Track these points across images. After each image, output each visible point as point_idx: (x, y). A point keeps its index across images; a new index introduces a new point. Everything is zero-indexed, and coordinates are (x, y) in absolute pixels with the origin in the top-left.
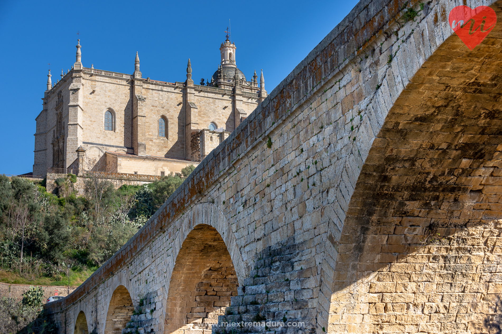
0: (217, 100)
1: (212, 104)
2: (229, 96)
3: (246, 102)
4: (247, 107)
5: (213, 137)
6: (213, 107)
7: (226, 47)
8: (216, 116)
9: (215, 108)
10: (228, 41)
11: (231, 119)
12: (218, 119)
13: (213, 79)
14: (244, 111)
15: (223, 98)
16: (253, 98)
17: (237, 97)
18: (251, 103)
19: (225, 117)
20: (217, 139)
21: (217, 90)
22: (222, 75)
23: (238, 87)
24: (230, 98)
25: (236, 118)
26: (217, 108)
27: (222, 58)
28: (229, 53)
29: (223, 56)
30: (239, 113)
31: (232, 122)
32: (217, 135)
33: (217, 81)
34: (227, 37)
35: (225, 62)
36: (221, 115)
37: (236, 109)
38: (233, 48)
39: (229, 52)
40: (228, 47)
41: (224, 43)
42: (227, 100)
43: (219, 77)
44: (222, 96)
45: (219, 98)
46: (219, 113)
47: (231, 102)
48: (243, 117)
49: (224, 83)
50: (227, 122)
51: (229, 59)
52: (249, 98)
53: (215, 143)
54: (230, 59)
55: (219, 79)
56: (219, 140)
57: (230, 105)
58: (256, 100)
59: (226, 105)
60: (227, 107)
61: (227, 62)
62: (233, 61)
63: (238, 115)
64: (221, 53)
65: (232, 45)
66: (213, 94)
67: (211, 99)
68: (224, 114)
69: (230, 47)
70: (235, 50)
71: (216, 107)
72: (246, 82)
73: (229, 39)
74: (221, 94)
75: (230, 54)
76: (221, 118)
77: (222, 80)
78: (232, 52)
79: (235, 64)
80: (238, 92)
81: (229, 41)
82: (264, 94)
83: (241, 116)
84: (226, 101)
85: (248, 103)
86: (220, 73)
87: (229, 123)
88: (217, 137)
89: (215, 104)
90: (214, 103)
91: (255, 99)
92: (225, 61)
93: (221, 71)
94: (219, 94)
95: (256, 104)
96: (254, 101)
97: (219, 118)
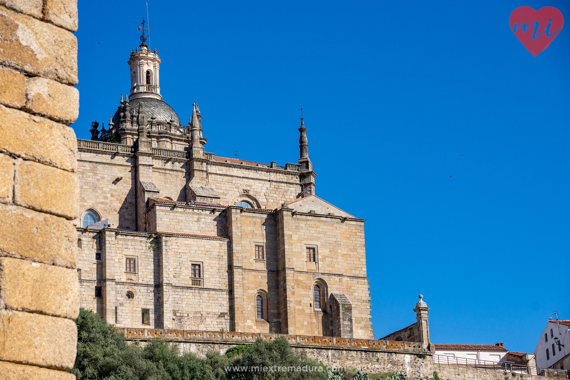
0: (100, 167)
1: (89, 174)
2: (126, 158)
3: (160, 169)
4: (162, 177)
5: (83, 239)
6: (91, 179)
7: (140, 59)
8: (97, 197)
9: (97, 182)
10: (145, 48)
11: (130, 203)
12: (102, 203)
13: (112, 123)
14: (155, 187)
15: (113, 161)
16: (176, 160)
17: (142, 160)
18: (172, 170)
19: (117, 199)
20: (91, 243)
21: (100, 145)
22: (128, 114)
23: (144, 139)
24: (127, 161)
25: (139, 200)
26: (101, 182)
27: (132, 80)
28: (145, 71)
29: (134, 76)
30: (144, 191)
31: (132, 209)
32: (92, 235)
33: (119, 127)
34: (143, 39)
35: (138, 89)
36: (109, 195)
37: (138, 183)
38: (154, 60)
39: (145, 68)
40: (143, 58)
41: (135, 52)
42: (121, 165)
43: (122, 119)
44: (112, 158)
45: (104, 161)
46: (104, 192)
47: (130, 169)
48: (151, 197)
49: (131, 130)
50: (121, 208)
51: (145, 83)
52: (168, 160)
53: (87, 252)
54: (148, 82)
55: (122, 122)
56: (95, 245)
57: (126, 174)
58: (182, 164)
59: (119, 175)
60: (121, 178)
61: (142, 89)
62: (155, 87)
63: (142, 195)
64: (131, 70)
65: (151, 55)
66: (92, 154)
67: (87, 164)
68: (114, 193)
69: (147, 59)
70: (157, 64)
71: (98, 180)
72: (177, 128)
73: (146, 43)
74: (109, 153)
75: (148, 72)
76: (108, 201)
77: (128, 125)
78: (151, 68)
79: (159, 92)
80: (142, 148)
81: (146, 46)
82: (198, 152)
83: (147, 196)
84: (119, 167)
85: (165, 169)
86: (124, 110)
87: (124, 210)
88: (90, 239)
89: (95, 174)
90: (94, 171)
91: (180, 162)
92: (138, 87)
93: (125, 107)
94: (105, 153)
95: (181, 171)
96: (178, 166)
97: (104, 200)
